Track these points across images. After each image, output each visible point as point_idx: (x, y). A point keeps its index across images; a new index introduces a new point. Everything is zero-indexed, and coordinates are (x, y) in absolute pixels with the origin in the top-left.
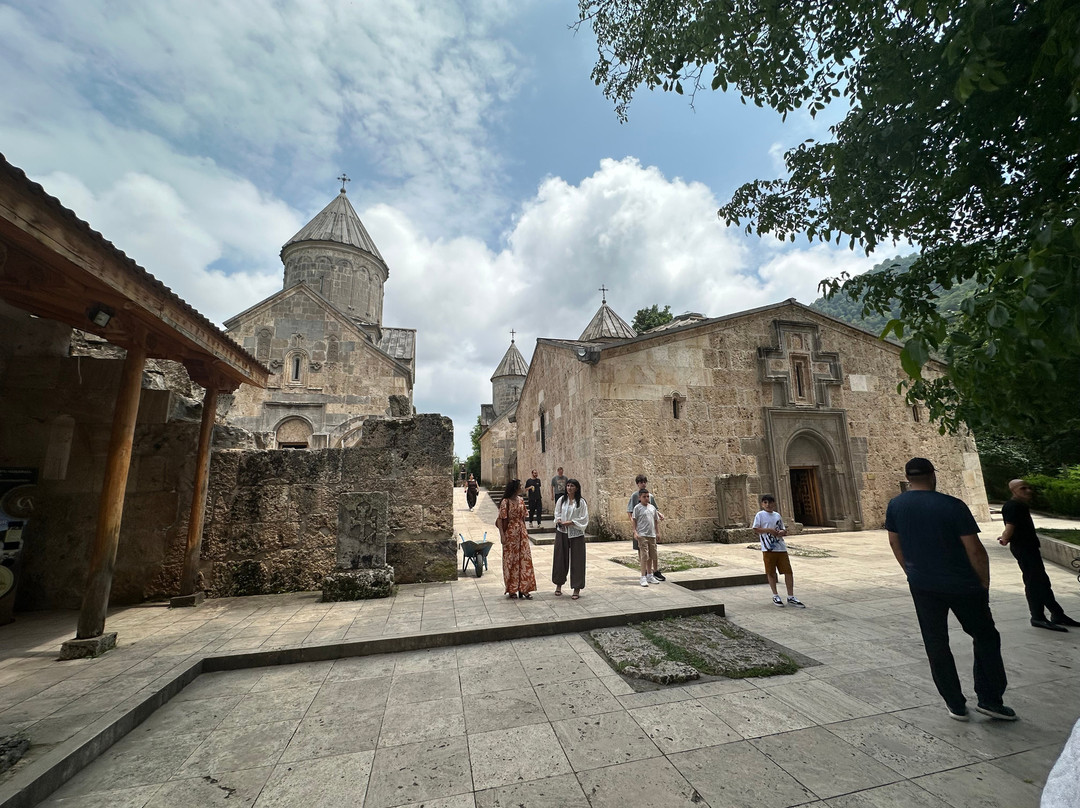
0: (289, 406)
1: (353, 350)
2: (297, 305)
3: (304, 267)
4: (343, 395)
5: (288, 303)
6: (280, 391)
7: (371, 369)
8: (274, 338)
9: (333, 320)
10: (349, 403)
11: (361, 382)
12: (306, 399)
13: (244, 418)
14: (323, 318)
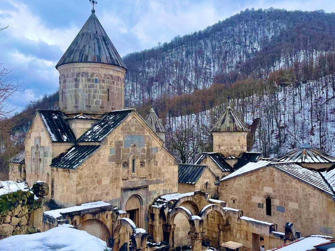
0: (132, 189)
1: (157, 152)
2: (132, 125)
3: (96, 81)
4: (154, 179)
5: (128, 125)
6: (128, 180)
7: (165, 163)
8: (123, 147)
9: (148, 134)
10: (157, 183)
11: (161, 171)
12: (140, 184)
13: (113, 200)
14: (144, 133)
